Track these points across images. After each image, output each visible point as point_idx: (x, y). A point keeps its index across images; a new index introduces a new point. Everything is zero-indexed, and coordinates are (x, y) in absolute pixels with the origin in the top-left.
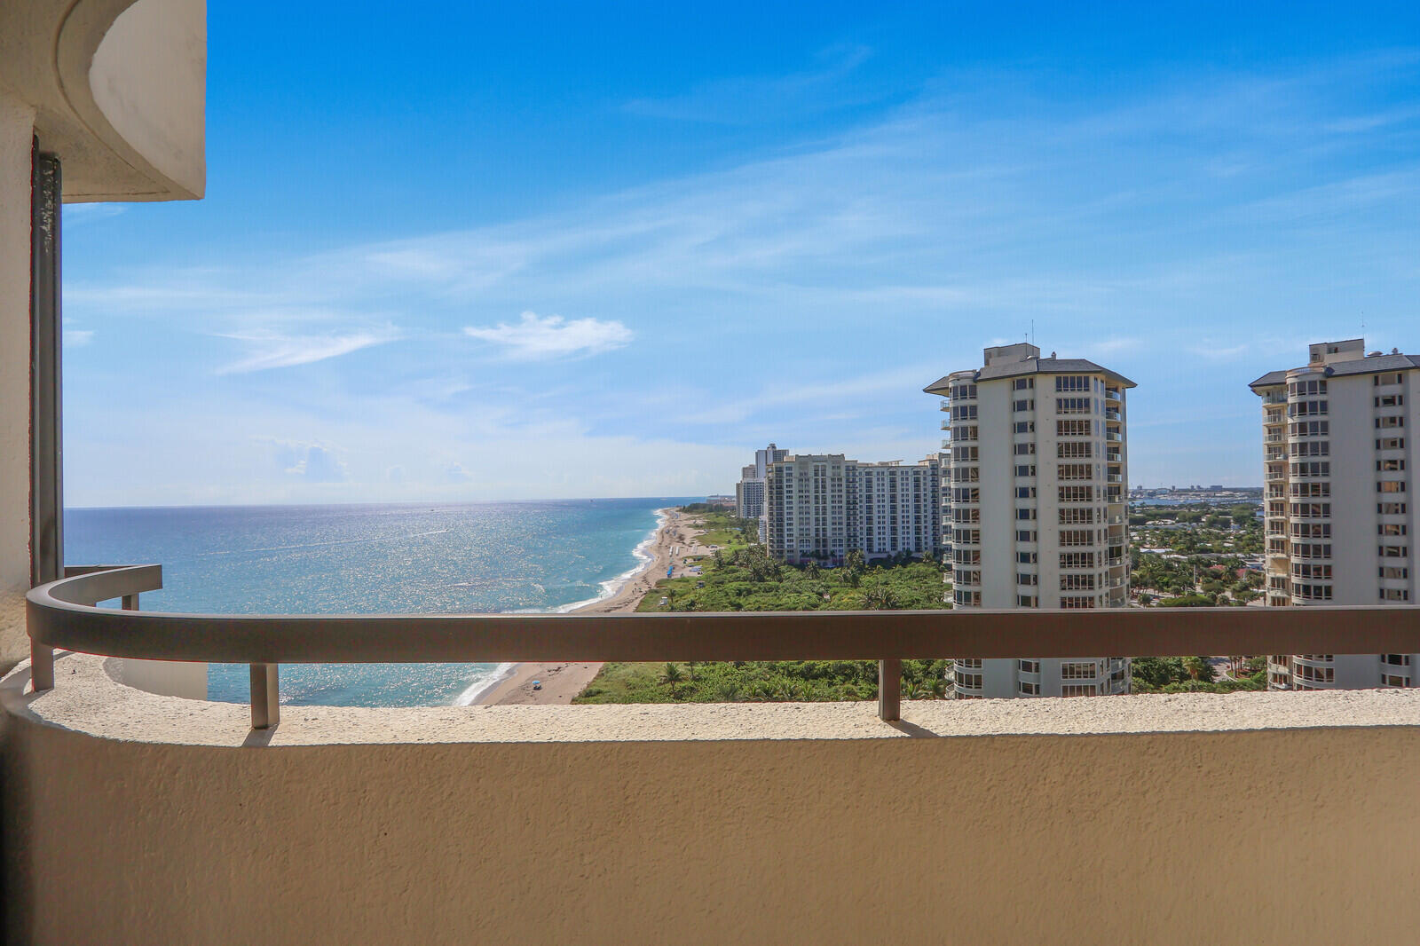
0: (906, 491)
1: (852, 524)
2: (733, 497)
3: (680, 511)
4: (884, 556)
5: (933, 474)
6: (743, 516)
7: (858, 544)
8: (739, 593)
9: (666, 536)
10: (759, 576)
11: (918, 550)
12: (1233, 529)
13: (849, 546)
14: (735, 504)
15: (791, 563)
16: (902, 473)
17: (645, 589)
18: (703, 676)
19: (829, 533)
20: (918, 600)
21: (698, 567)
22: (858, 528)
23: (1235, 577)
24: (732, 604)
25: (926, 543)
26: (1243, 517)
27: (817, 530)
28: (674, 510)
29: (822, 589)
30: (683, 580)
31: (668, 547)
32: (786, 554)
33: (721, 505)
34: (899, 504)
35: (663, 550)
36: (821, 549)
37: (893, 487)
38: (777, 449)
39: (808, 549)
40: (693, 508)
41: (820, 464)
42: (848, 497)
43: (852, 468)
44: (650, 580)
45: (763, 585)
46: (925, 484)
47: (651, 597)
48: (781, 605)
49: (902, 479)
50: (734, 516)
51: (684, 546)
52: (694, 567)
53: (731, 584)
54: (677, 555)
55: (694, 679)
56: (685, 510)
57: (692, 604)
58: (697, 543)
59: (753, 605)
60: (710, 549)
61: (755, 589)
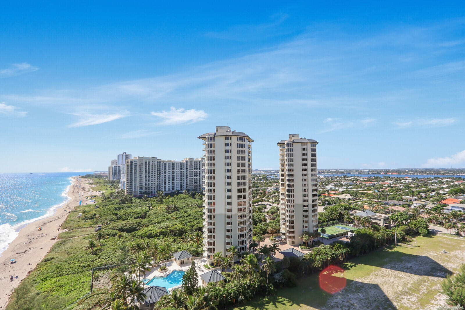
0: (178, 170)
1: (159, 181)
2: (107, 172)
3: (81, 177)
4: (170, 192)
5: (187, 165)
6: (111, 179)
7: (161, 189)
8: (116, 209)
9: (76, 188)
10: (123, 202)
11: (181, 190)
12: (263, 181)
13: (157, 189)
14: (108, 174)
15: (135, 196)
16: (177, 164)
17: (69, 211)
18: (105, 243)
19: (150, 185)
20: (184, 206)
21: (93, 200)
22: (161, 183)
23: (265, 193)
24: (113, 214)
25: (184, 187)
26: (264, 177)
27: (146, 184)
28: (78, 177)
29: (149, 205)
30: (87, 206)
31: (77, 192)
32: (133, 193)
33: (101, 175)
34: (175, 174)
35: (75, 194)
36: (147, 191)
37: (173, 169)
38: (127, 154)
39: (142, 191)
40: (88, 176)
41: (148, 160)
42: (158, 172)
43: (159, 162)
44: (70, 207)
45: (125, 205)
46: (184, 168)
47: (73, 214)
48: (134, 212)
49: (177, 166)
50: (107, 179)
51: (85, 192)
52: (92, 200)
53: (111, 206)
54: (83, 195)
55: (101, 245)
56: (83, 177)
57: (94, 215)
58: (91, 190)
59: (122, 213)
60: (98, 192)
61: (122, 207)
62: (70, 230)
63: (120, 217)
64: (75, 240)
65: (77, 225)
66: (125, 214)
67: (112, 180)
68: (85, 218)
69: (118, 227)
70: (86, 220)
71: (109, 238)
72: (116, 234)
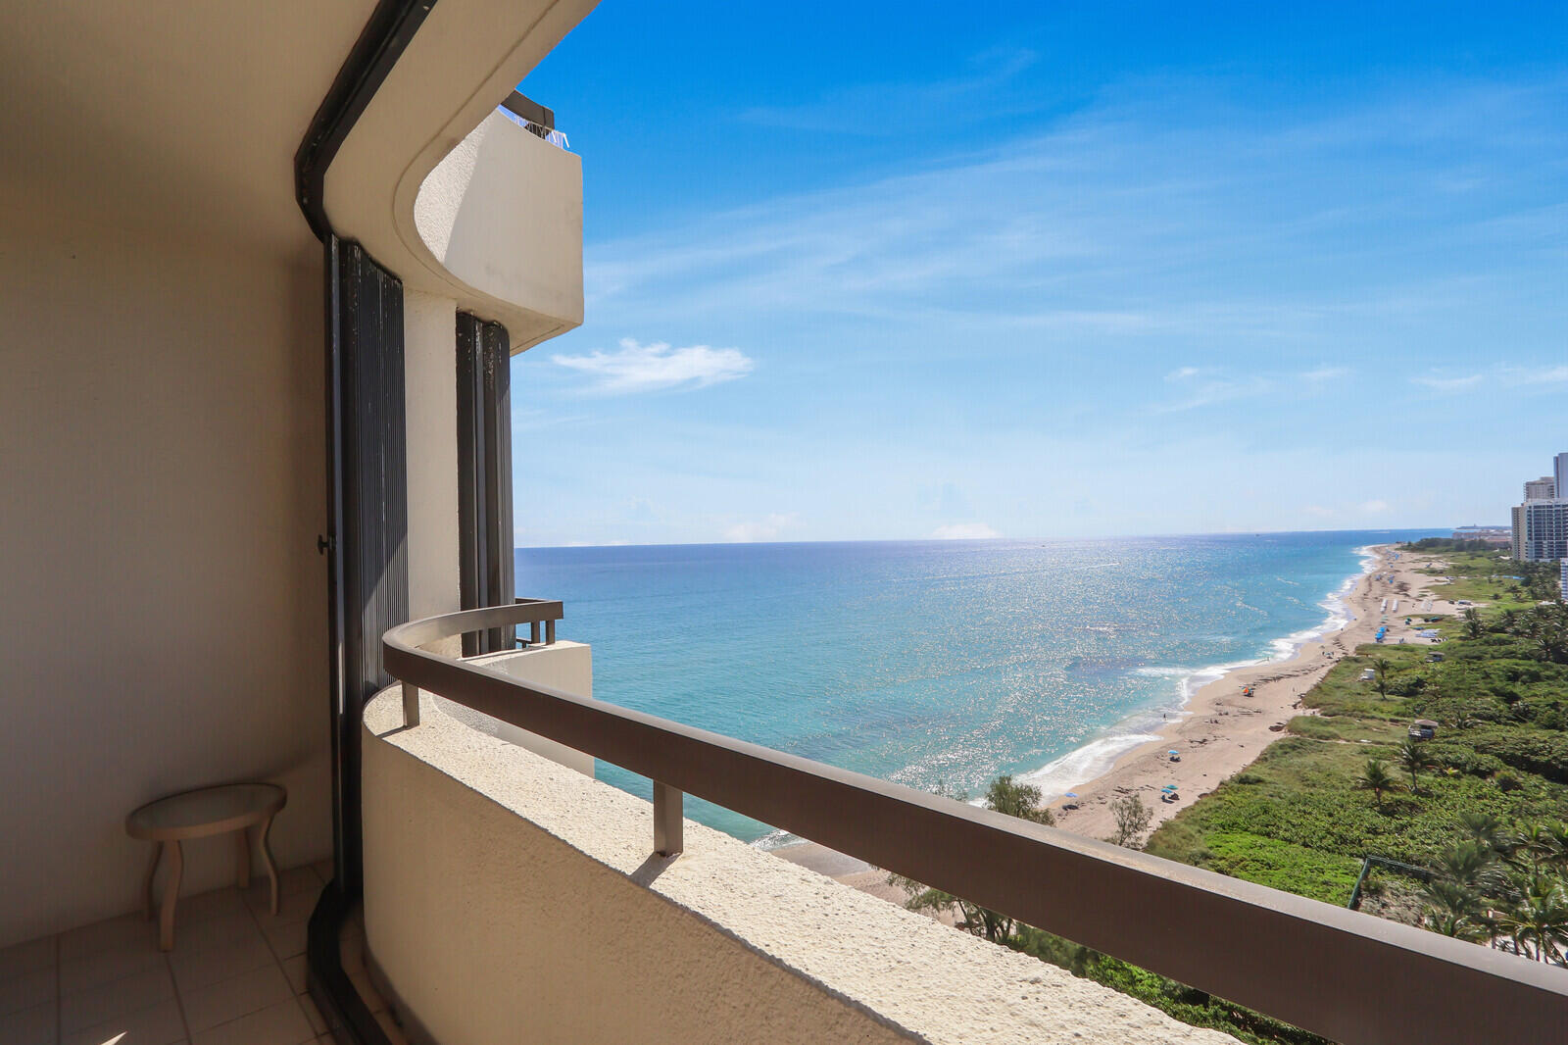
2: (1506, 528)
3: (1403, 548)
6: (1524, 559)
8: (1514, 677)
9: (1375, 584)
14: (1510, 539)
17: (1339, 655)
18: (1435, 790)
21: (1432, 631)
24: (1496, 692)
28: (1391, 548)
30: (1402, 647)
31: (1378, 600)
33: (1482, 541)
35: (1369, 603)
40: (1428, 544)
44: (1345, 642)
47: (1347, 667)
50: (1508, 558)
51: (1407, 599)
52: (1425, 631)
53: (1497, 661)
54: (1395, 611)
55: (1417, 792)
56: (1411, 548)
57: (1420, 683)
58: (1431, 596)
59: (1542, 698)
60: (1457, 605)
61: (1548, 673)
62: (1326, 715)
63: (1529, 712)
64: (1336, 749)
65: (1350, 705)
66: (1555, 706)
67: (1528, 560)
68: (1382, 689)
69: (1506, 749)
70: (1386, 696)
71: (1457, 777)
72: (1491, 772)
